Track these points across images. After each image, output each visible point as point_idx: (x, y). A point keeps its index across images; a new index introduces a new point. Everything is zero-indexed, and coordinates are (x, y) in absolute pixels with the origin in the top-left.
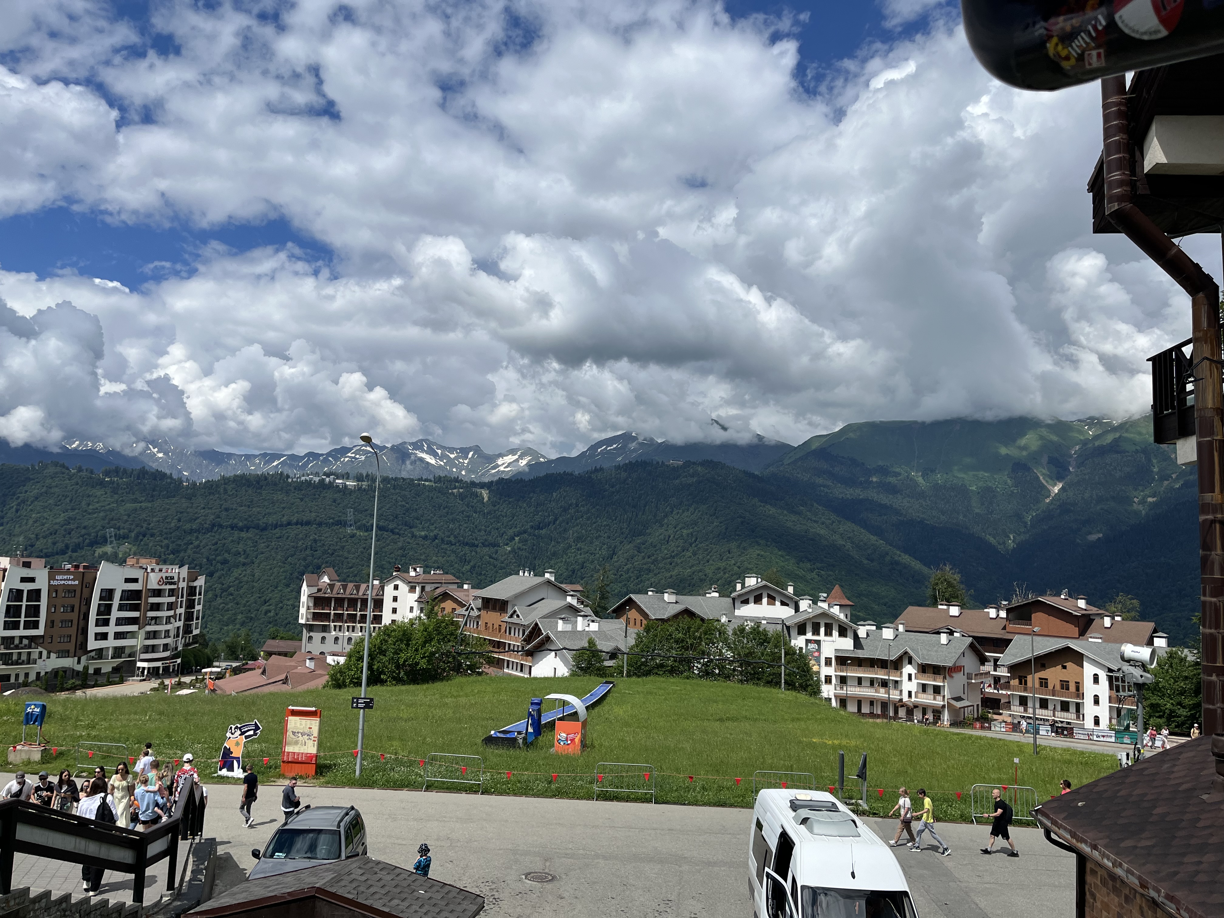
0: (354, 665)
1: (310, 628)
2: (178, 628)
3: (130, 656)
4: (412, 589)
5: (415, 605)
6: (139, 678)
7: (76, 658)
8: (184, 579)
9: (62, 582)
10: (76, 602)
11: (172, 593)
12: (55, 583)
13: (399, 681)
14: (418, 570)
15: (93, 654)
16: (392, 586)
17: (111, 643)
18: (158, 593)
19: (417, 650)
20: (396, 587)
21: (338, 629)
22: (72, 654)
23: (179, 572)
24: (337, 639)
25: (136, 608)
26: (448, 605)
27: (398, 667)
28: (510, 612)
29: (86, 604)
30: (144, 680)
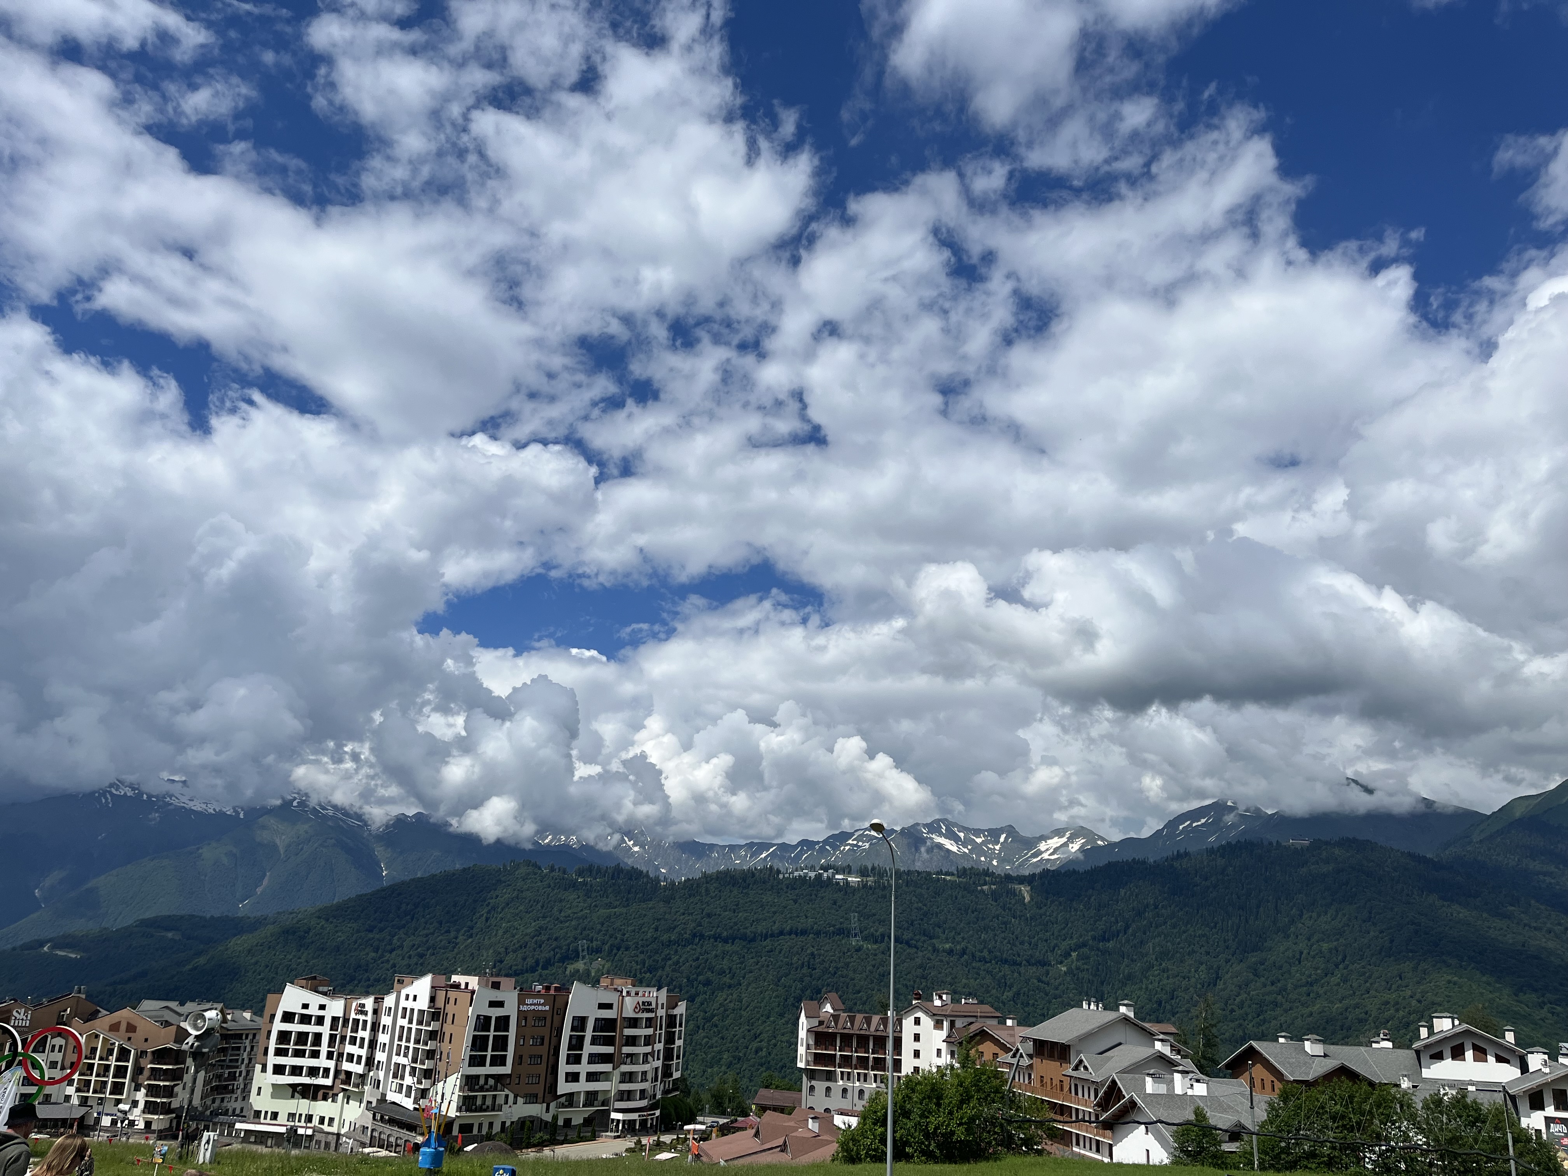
0: (871, 1130)
1: (812, 1075)
2: (657, 1069)
3: (603, 1105)
4: (938, 1025)
5: (944, 1046)
6: (613, 1134)
7: (545, 1105)
8: (663, 1004)
9: (533, 1007)
10: (545, 1032)
11: (650, 1023)
12: (524, 1008)
13: (930, 1156)
14: (944, 997)
15: (563, 1100)
16: (911, 1019)
17: (583, 1086)
18: (633, 1023)
19: (951, 1113)
20: (917, 1021)
21: (845, 1077)
22: (540, 1100)
23: (658, 996)
24: (845, 1091)
25: (609, 1041)
26: (988, 1048)
27: (927, 1136)
28: (1074, 1063)
29: (557, 1036)
30: (618, 1137)
